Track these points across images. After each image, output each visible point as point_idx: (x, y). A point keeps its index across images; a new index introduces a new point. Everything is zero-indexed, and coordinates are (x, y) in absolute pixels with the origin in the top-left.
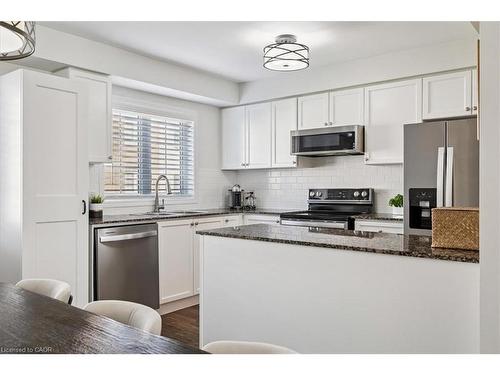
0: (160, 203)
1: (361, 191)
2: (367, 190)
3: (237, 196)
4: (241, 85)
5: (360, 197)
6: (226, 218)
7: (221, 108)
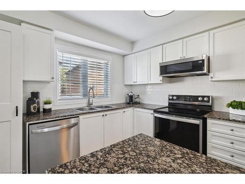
0: (91, 102)
1: (203, 97)
2: (208, 97)
3: (131, 97)
4: (133, 43)
5: (203, 101)
6: (124, 110)
7: (124, 56)
